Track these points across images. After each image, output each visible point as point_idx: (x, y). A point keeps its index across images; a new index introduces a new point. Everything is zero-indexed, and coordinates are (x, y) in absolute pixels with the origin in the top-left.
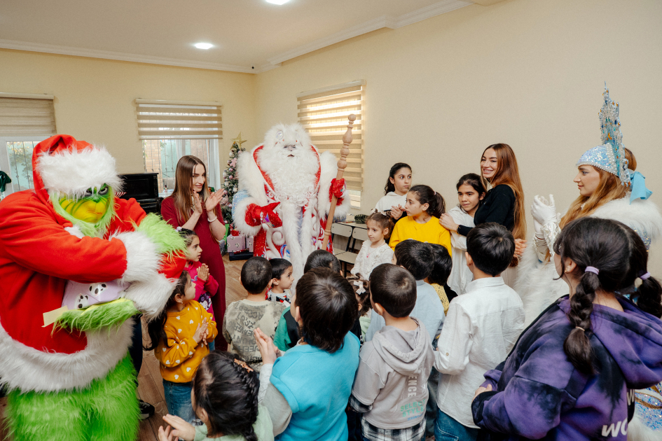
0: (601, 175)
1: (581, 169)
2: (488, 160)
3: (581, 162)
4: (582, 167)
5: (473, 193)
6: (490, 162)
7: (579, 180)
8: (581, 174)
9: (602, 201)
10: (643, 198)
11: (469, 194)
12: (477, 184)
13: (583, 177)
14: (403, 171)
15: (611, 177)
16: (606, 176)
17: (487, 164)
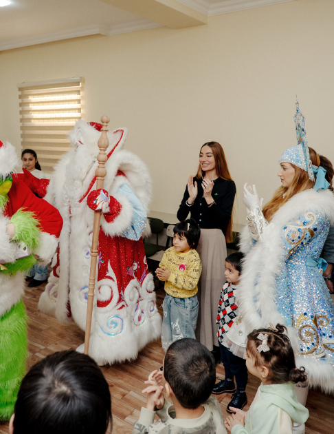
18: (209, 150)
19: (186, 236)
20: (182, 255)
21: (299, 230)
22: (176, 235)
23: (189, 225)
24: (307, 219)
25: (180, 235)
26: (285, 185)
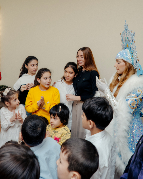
0: (126, 64)
1: (117, 61)
2: (80, 57)
3: (117, 58)
4: (118, 60)
5: (73, 73)
6: (81, 58)
7: (116, 66)
8: (117, 63)
9: (127, 77)
10: (141, 74)
11: (70, 72)
12: (75, 69)
13: (119, 65)
14: (33, 62)
15: (130, 65)
16: (128, 65)
17: (80, 59)
18: (81, 53)
19: (58, 116)
20: (57, 130)
21: (136, 100)
22: (51, 116)
23: (60, 107)
24: (139, 93)
25: (54, 116)
26: (119, 72)
